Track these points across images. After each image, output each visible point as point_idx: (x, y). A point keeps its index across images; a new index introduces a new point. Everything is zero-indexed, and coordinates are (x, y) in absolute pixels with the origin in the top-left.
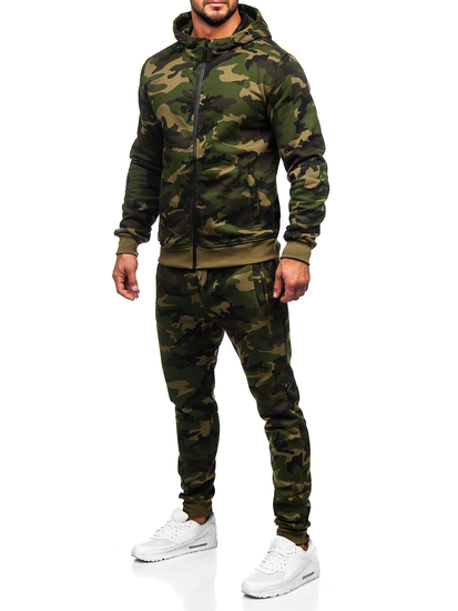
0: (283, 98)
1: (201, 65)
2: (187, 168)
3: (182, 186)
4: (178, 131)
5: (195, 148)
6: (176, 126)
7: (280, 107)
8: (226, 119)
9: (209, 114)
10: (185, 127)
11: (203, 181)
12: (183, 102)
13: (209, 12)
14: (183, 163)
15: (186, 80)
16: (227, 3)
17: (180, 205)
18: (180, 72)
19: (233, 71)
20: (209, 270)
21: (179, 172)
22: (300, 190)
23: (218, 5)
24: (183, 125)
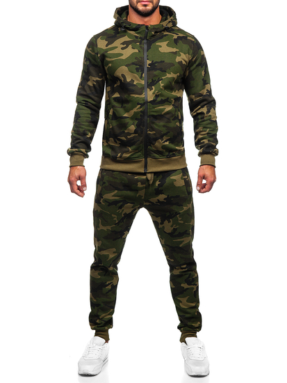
0: (197, 63)
1: (143, 42)
2: (141, 107)
3: (136, 119)
4: (135, 83)
5: (146, 95)
6: (132, 81)
7: (194, 69)
8: (169, 76)
9: (157, 72)
10: (140, 81)
11: (153, 116)
12: (136, 65)
13: (140, 7)
14: (138, 104)
15: (136, 51)
16: (152, 2)
17: (136, 132)
18: (130, 46)
19: (167, 45)
20: (155, 173)
21: (135, 110)
22: (209, 121)
23: (146, 3)
24: (137, 80)
